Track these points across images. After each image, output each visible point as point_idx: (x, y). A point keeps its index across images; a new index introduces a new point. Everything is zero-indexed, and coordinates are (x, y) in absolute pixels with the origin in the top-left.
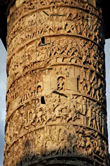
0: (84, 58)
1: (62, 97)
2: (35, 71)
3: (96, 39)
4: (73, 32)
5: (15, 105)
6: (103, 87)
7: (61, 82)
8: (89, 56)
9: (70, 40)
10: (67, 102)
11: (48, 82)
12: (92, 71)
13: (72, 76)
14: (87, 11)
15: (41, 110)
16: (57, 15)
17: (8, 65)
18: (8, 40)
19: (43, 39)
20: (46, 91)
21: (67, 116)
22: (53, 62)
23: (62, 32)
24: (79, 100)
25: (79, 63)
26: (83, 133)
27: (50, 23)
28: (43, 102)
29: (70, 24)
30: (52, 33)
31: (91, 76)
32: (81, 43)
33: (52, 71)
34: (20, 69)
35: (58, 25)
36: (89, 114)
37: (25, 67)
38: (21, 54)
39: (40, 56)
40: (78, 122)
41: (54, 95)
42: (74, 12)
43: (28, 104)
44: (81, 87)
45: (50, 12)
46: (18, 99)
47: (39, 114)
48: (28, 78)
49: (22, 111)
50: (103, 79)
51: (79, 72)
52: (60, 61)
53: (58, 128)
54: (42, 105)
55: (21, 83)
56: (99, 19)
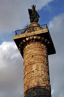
0: (43, 60)
1: (38, 71)
2: (31, 64)
3: (46, 56)
4: (40, 54)
5: (26, 73)
6: (48, 68)
7: (38, 67)
8: (44, 60)
9: (39, 56)
10: (39, 72)
11: (34, 67)
12: (45, 64)
13: (40, 65)
14: (43, 49)
15: (33, 74)
16: (36, 50)
17: (24, 63)
18: (24, 56)
19: (33, 56)
20: (34, 69)
21: (39, 76)
22: (35, 62)
23: (37, 54)
24: (42, 71)
25: (42, 62)
26: (44, 80)
27: (34, 52)
28: (33, 72)
29: (39, 52)
30: (35, 54)
31: (45, 65)
32: (42, 57)
33: (35, 64)
34: (27, 64)
35: (36, 52)
36: (45, 75)
37: (28, 63)
38: (27, 60)
39: (32, 60)
40: (42, 77)
41: (36, 70)
42: (40, 49)
43: (29, 73)
44: (43, 68)
45: (34, 49)
46: (27, 71)
47: (32, 75)
48: (29, 66)
49: (28, 75)
50: (48, 66)
51: (42, 64)
52: (37, 61)
53: (37, 79)
54: (33, 73)
55: (27, 67)
56: (46, 50)
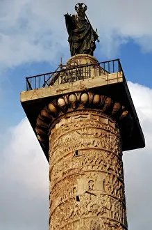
0: (108, 166)
1: (92, 196)
2: (71, 176)
3: (116, 152)
4: (99, 147)
5: (57, 202)
6: (123, 187)
8: (111, 165)
9: (97, 152)
10: (96, 200)
11: (81, 185)
12: (114, 176)
13: (99, 180)
14: (109, 131)
15: (77, 206)
16: (87, 134)
17: (50, 172)
18: (50, 153)
19: (77, 152)
20: (80, 191)
21: (96, 210)
22: (84, 169)
23: (91, 146)
24: (105, 198)
25: (104, 170)
26: (109, 224)
27: (82, 140)
28: (78, 200)
29: (97, 140)
30: (83, 147)
31: (113, 179)
32: (105, 154)
33: (84, 176)
34: (60, 175)
35: (87, 141)
37: (64, 173)
38: (60, 164)
39: (76, 164)
40: (104, 215)
41: (87, 194)
42: (99, 132)
43: (66, 201)
44: (106, 188)
45: (81, 132)
46: (59, 198)
47: (76, 209)
48: (66, 181)
49: (63, 208)
50: (122, 182)
51: (104, 176)
52: (90, 168)
53: (90, 220)
54: (78, 203)
55: (61, 185)
